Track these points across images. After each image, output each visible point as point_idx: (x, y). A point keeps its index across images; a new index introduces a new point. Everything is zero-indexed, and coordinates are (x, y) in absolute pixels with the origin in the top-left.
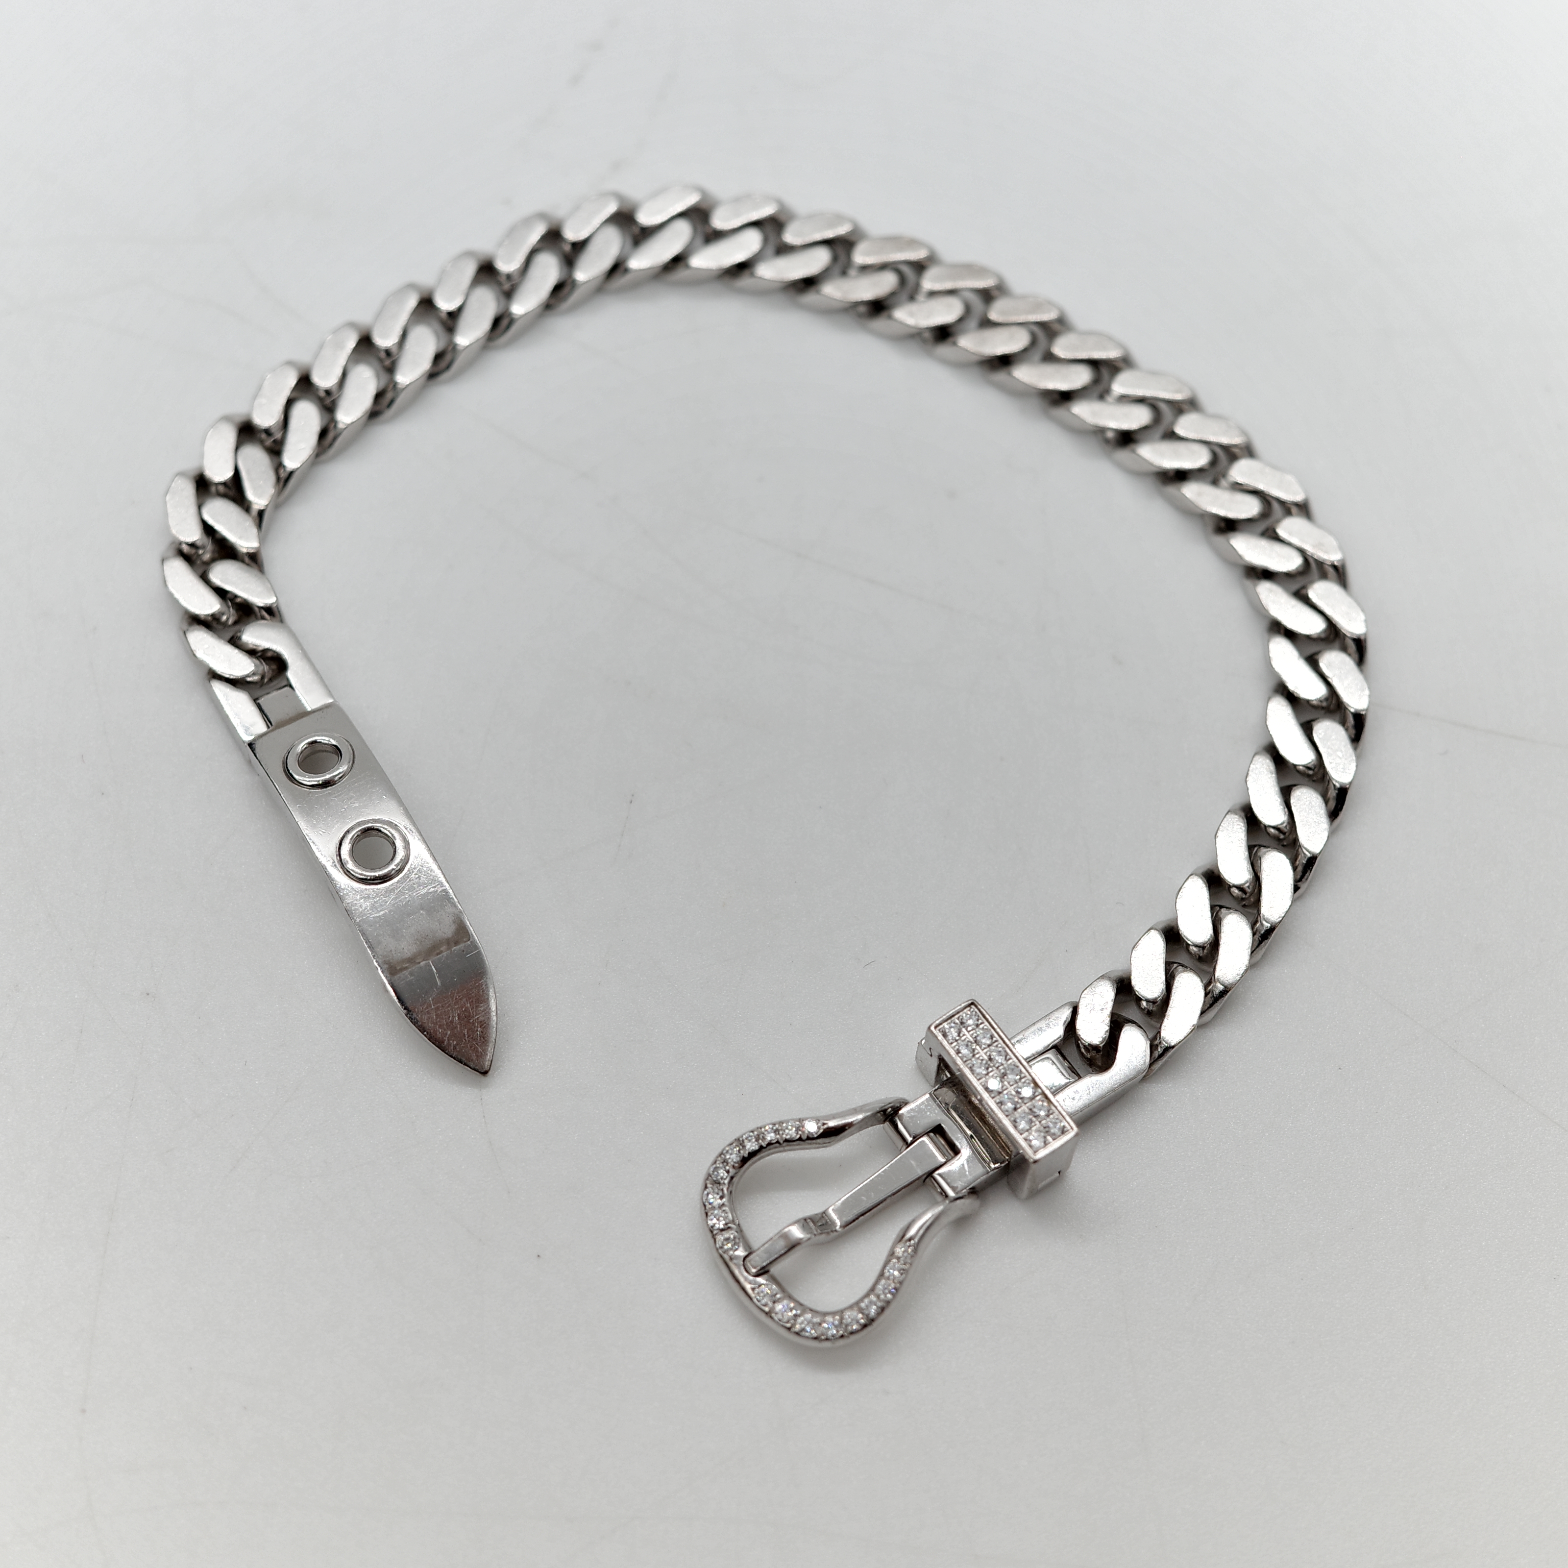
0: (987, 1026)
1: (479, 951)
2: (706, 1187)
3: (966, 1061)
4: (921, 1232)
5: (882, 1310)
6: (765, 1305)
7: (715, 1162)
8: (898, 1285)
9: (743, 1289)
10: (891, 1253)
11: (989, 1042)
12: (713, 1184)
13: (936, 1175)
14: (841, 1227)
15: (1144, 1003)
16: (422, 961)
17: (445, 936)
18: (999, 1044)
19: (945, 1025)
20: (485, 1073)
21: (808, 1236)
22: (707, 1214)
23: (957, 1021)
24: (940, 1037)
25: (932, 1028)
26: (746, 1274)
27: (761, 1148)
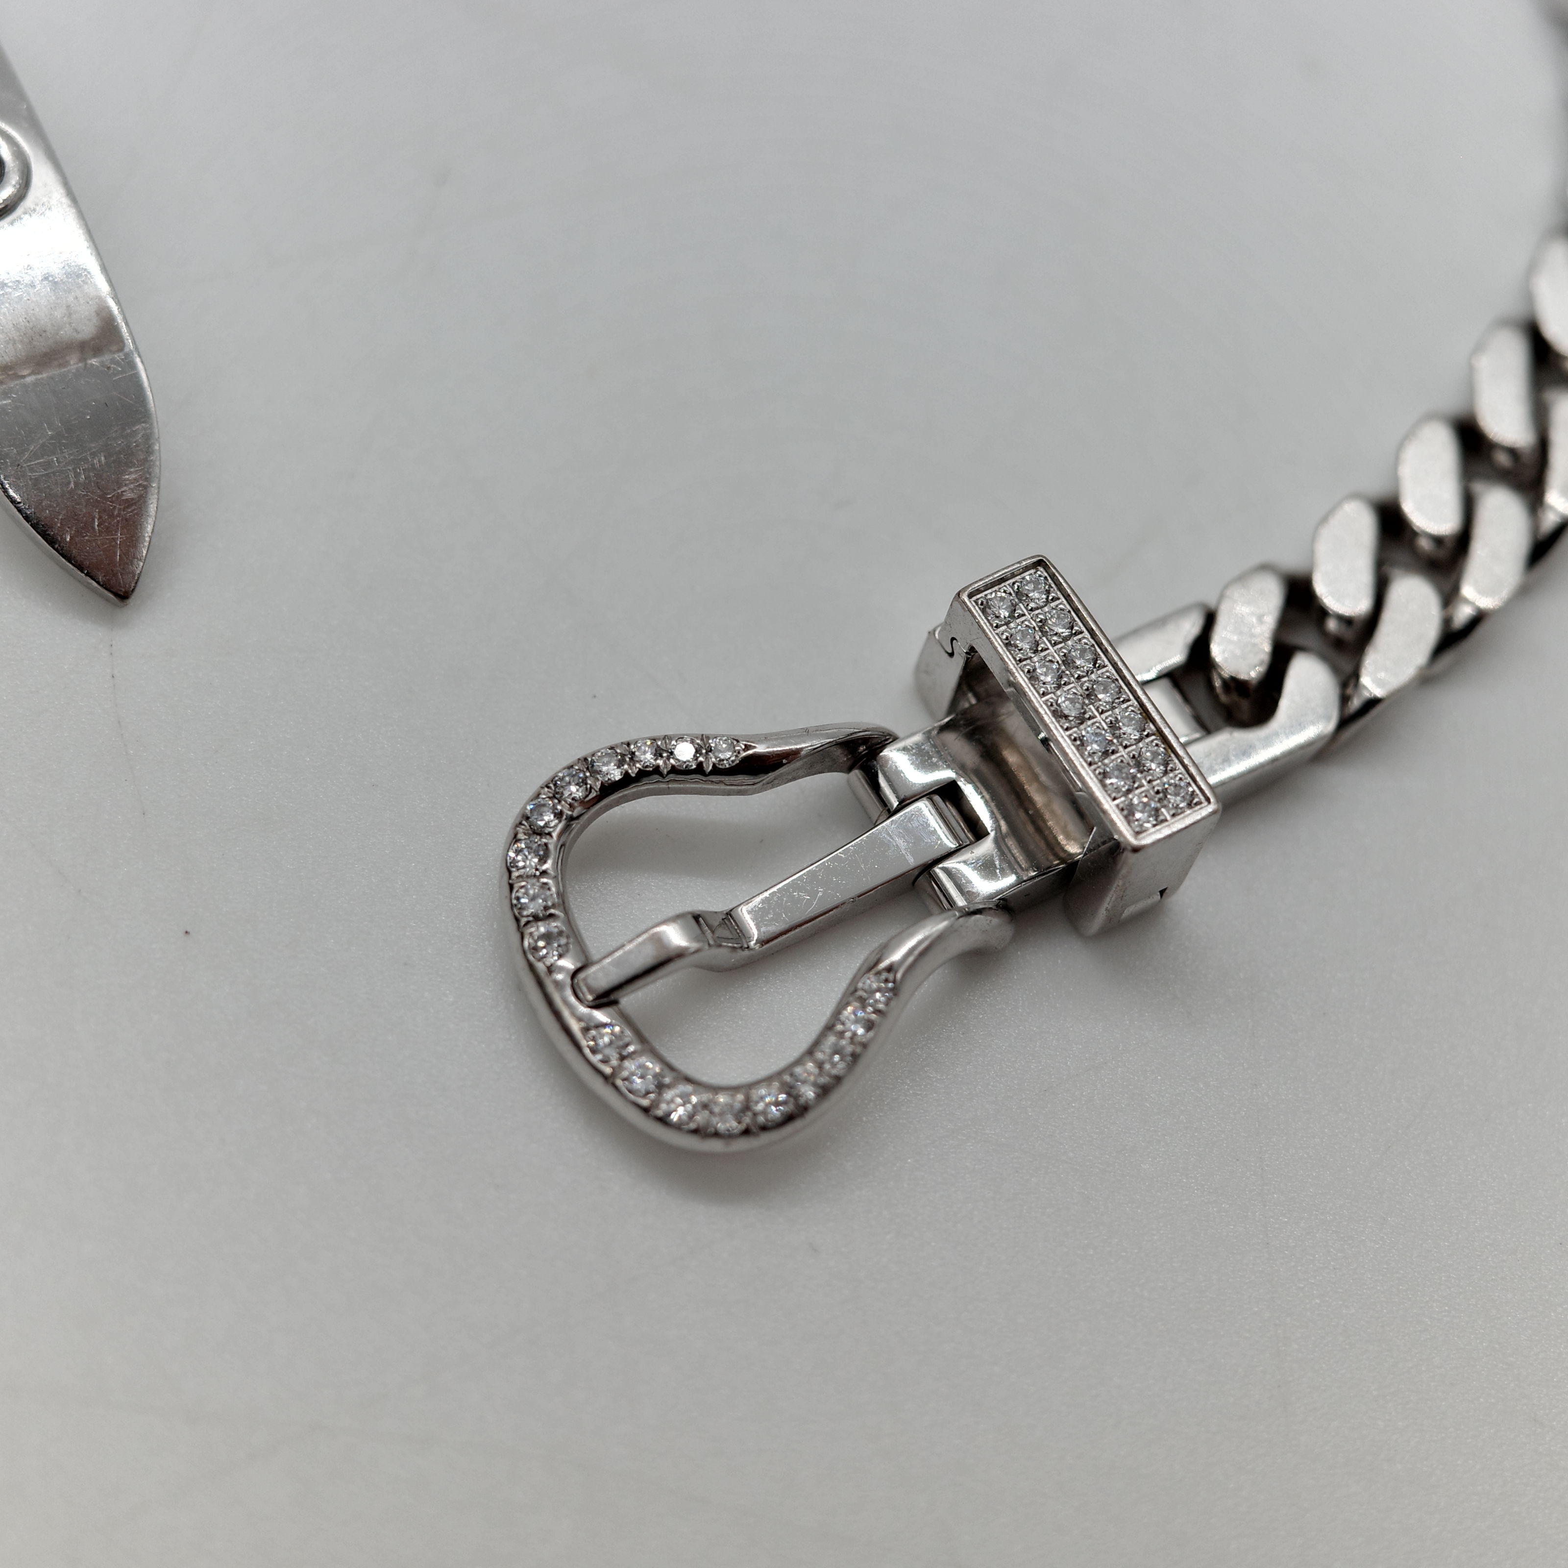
0: (1064, 605)
1: (136, 373)
2: (516, 839)
3: (1021, 661)
4: (911, 959)
5: (824, 1091)
6: (605, 1061)
7: (538, 795)
8: (858, 1050)
9: (567, 1030)
10: (852, 989)
11: (1066, 632)
12: (529, 835)
13: (938, 870)
14: (757, 942)
15: (1332, 625)
16: (29, 375)
17: (79, 337)
18: (1084, 638)
19: (990, 594)
20: (123, 596)
21: (694, 946)
22: (511, 887)
23: (1010, 590)
24: (976, 611)
25: (965, 597)
26: (572, 999)
27: (627, 781)
